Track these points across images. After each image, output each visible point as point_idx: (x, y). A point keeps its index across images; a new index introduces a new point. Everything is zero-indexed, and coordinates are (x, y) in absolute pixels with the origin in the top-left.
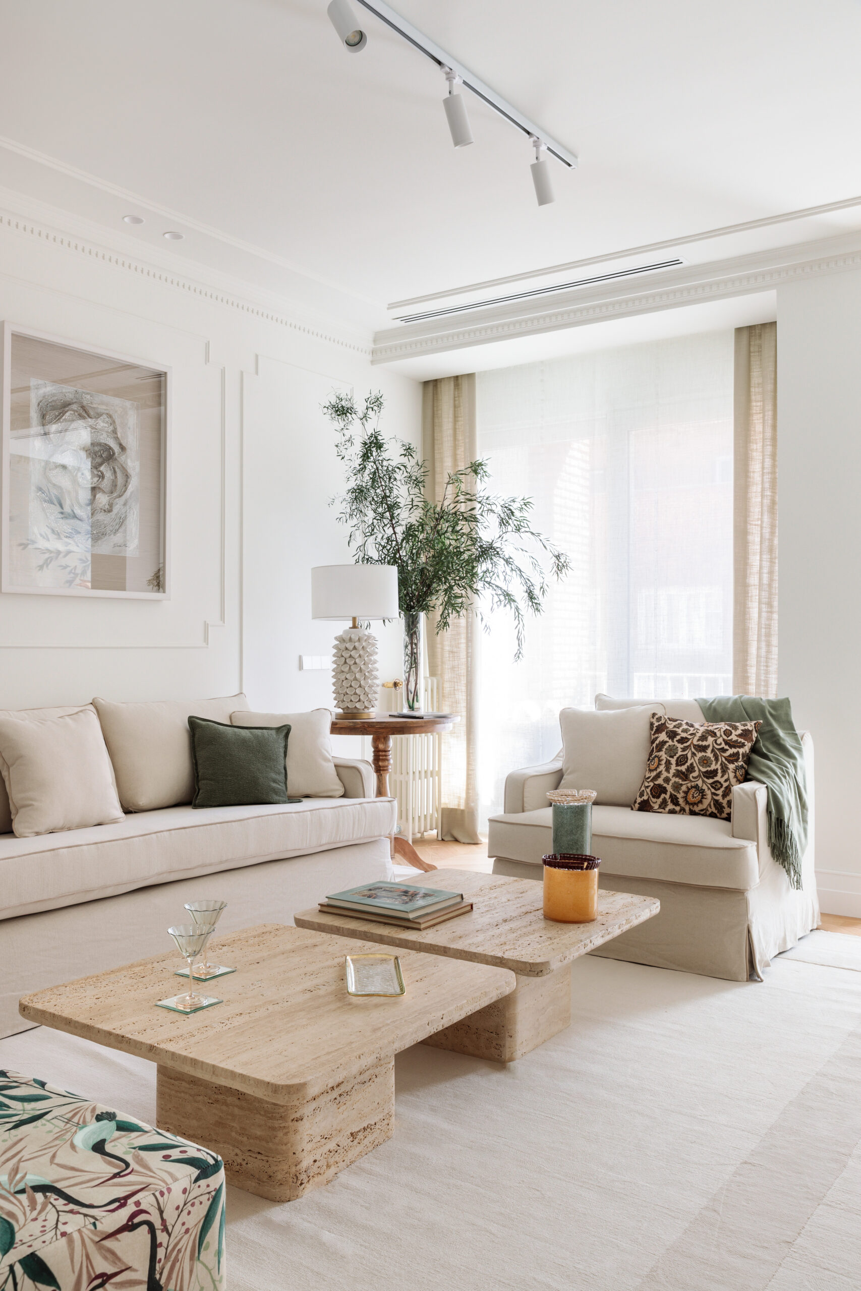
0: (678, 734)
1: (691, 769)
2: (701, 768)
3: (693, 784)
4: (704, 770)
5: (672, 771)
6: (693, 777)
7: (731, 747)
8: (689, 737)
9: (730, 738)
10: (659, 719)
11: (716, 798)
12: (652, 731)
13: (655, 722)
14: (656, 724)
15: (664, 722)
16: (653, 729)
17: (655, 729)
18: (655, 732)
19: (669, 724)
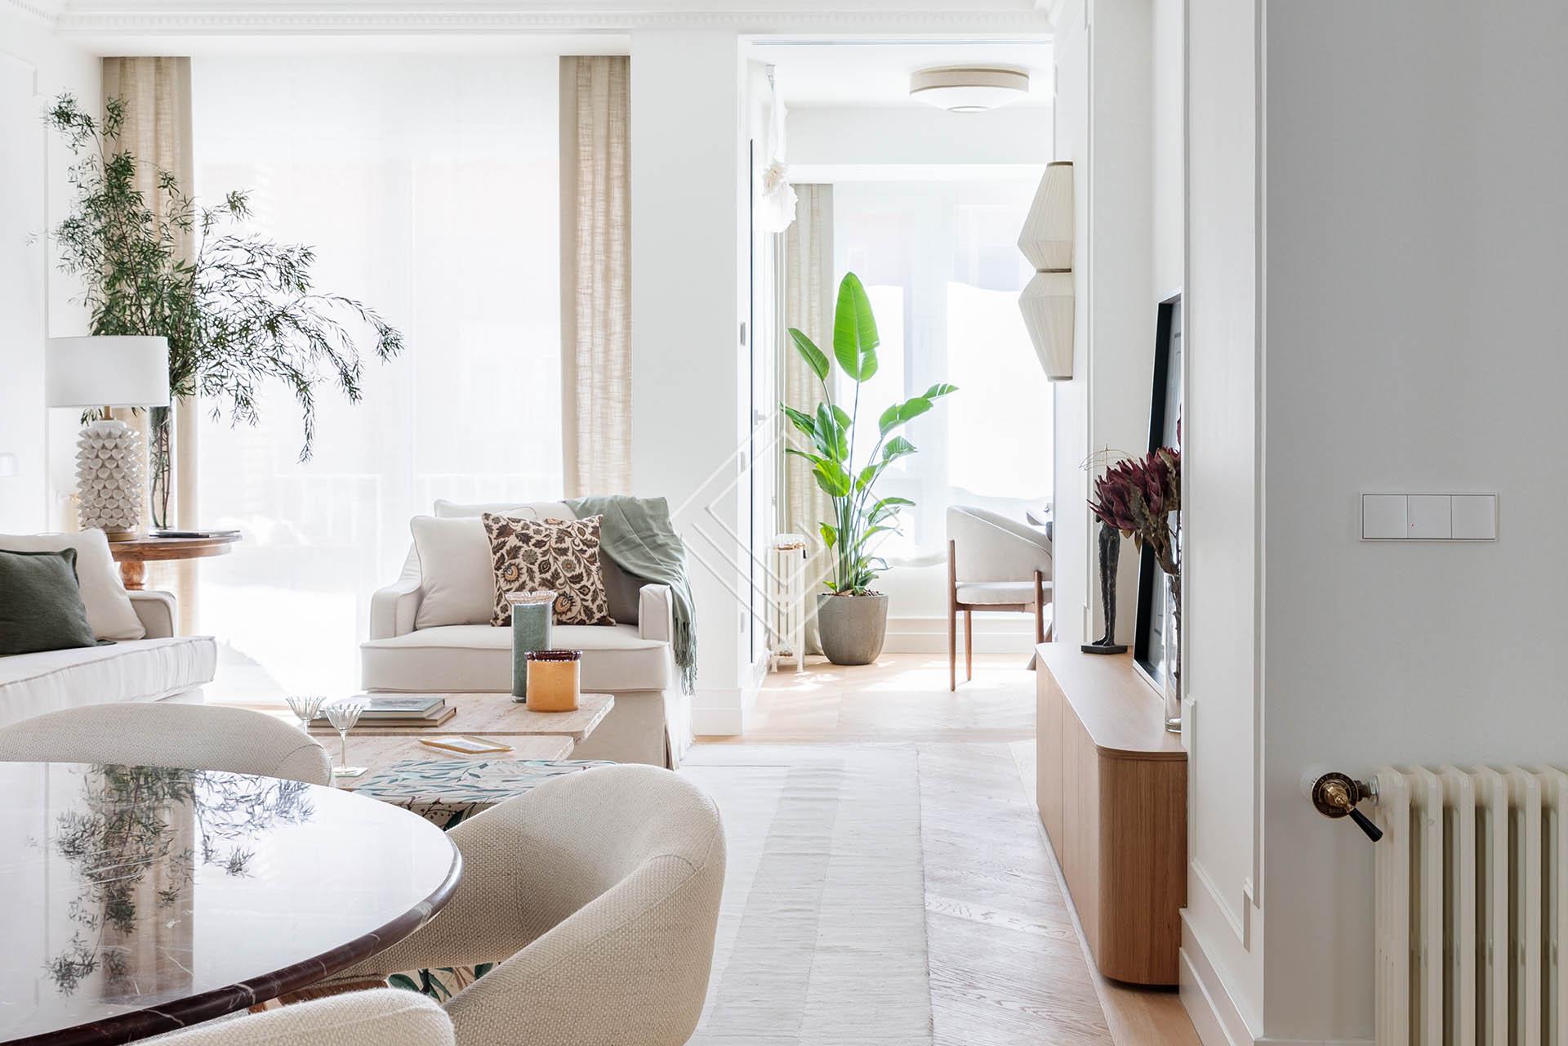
0: (532, 537)
1: (556, 575)
2: (565, 573)
3: (561, 592)
4: (569, 575)
5: (537, 580)
6: (560, 584)
7: (589, 546)
8: (544, 539)
9: (585, 538)
10: (497, 520)
11: (586, 604)
12: (491, 536)
13: (493, 524)
14: (495, 527)
15: (505, 523)
16: (492, 533)
17: (495, 532)
18: (498, 536)
19: (513, 526)
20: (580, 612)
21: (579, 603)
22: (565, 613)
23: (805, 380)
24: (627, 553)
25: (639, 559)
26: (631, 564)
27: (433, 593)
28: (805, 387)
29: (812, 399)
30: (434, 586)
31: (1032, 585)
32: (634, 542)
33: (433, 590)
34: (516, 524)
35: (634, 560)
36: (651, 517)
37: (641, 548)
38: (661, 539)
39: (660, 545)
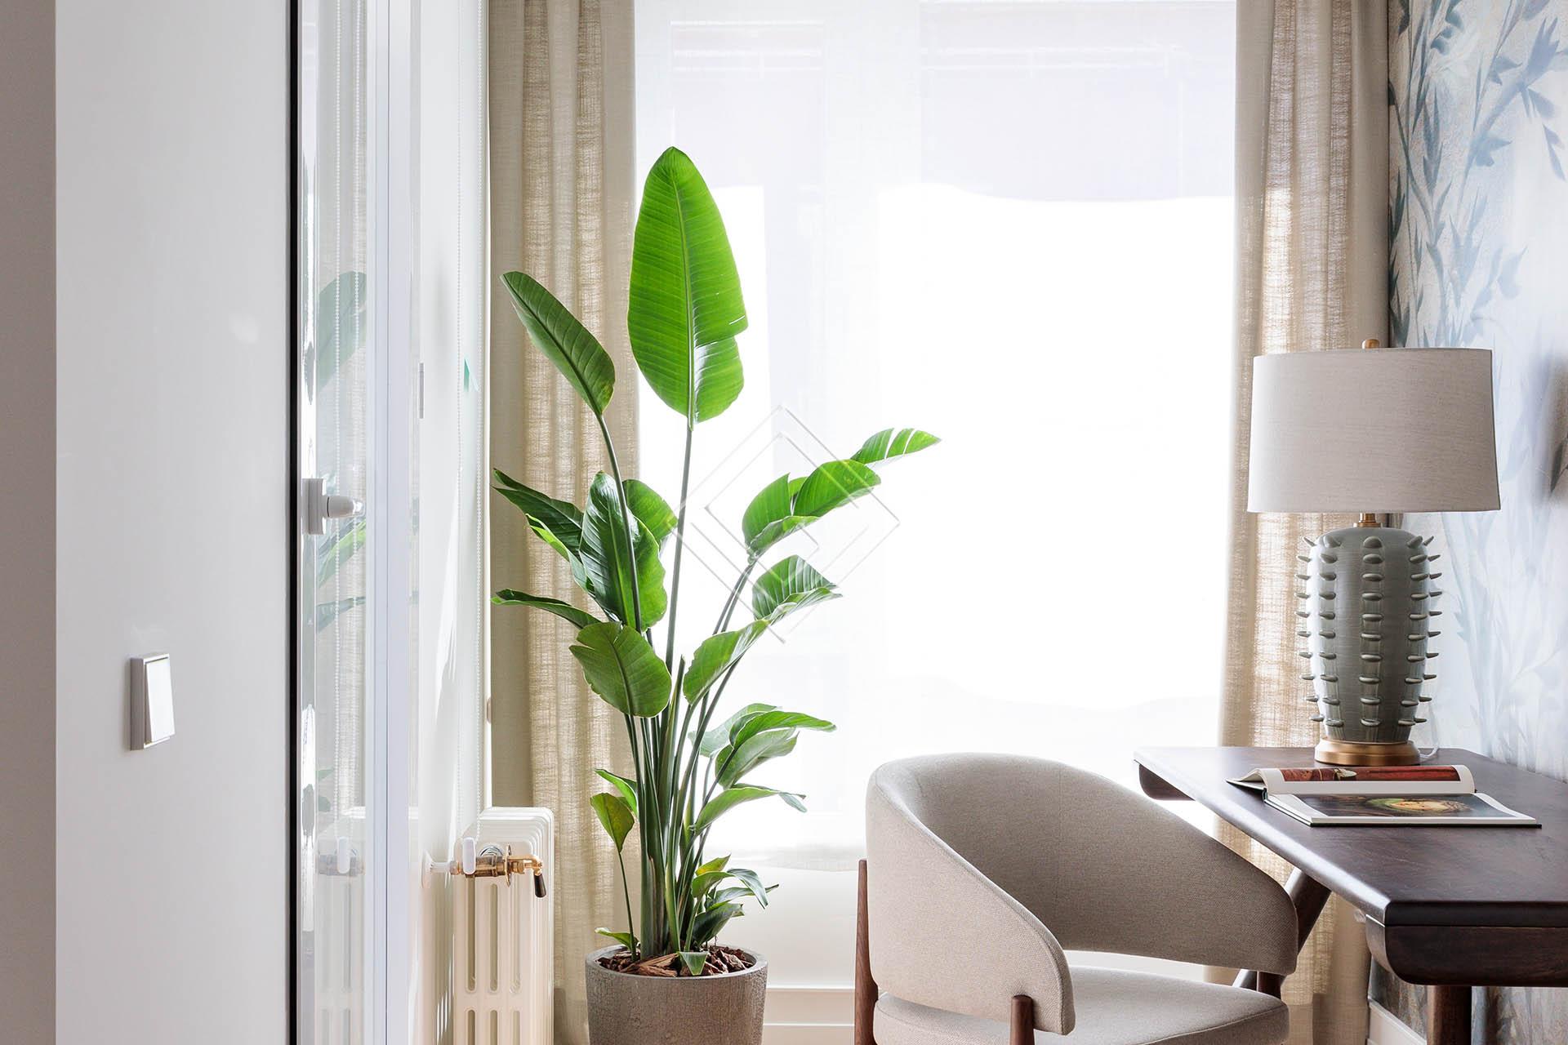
23: (564, 420)
28: (565, 436)
29: (580, 464)
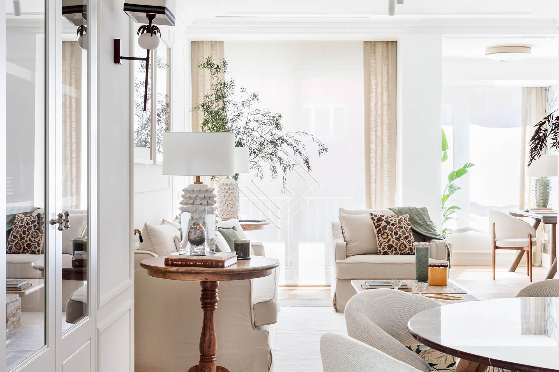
2: (403, 235)
10: (376, 216)
11: (410, 247)
12: (374, 221)
13: (374, 217)
14: (376, 218)
15: (379, 217)
16: (375, 221)
17: (376, 220)
18: (377, 222)
19: (382, 218)
20: (408, 250)
21: (408, 247)
22: (403, 250)
24: (419, 228)
25: (424, 230)
26: (422, 232)
27: (352, 243)
30: (352, 240)
31: (528, 240)
32: (421, 224)
33: (352, 241)
34: (383, 217)
35: (422, 231)
36: (424, 215)
37: (423, 226)
38: (429, 223)
39: (429, 225)
